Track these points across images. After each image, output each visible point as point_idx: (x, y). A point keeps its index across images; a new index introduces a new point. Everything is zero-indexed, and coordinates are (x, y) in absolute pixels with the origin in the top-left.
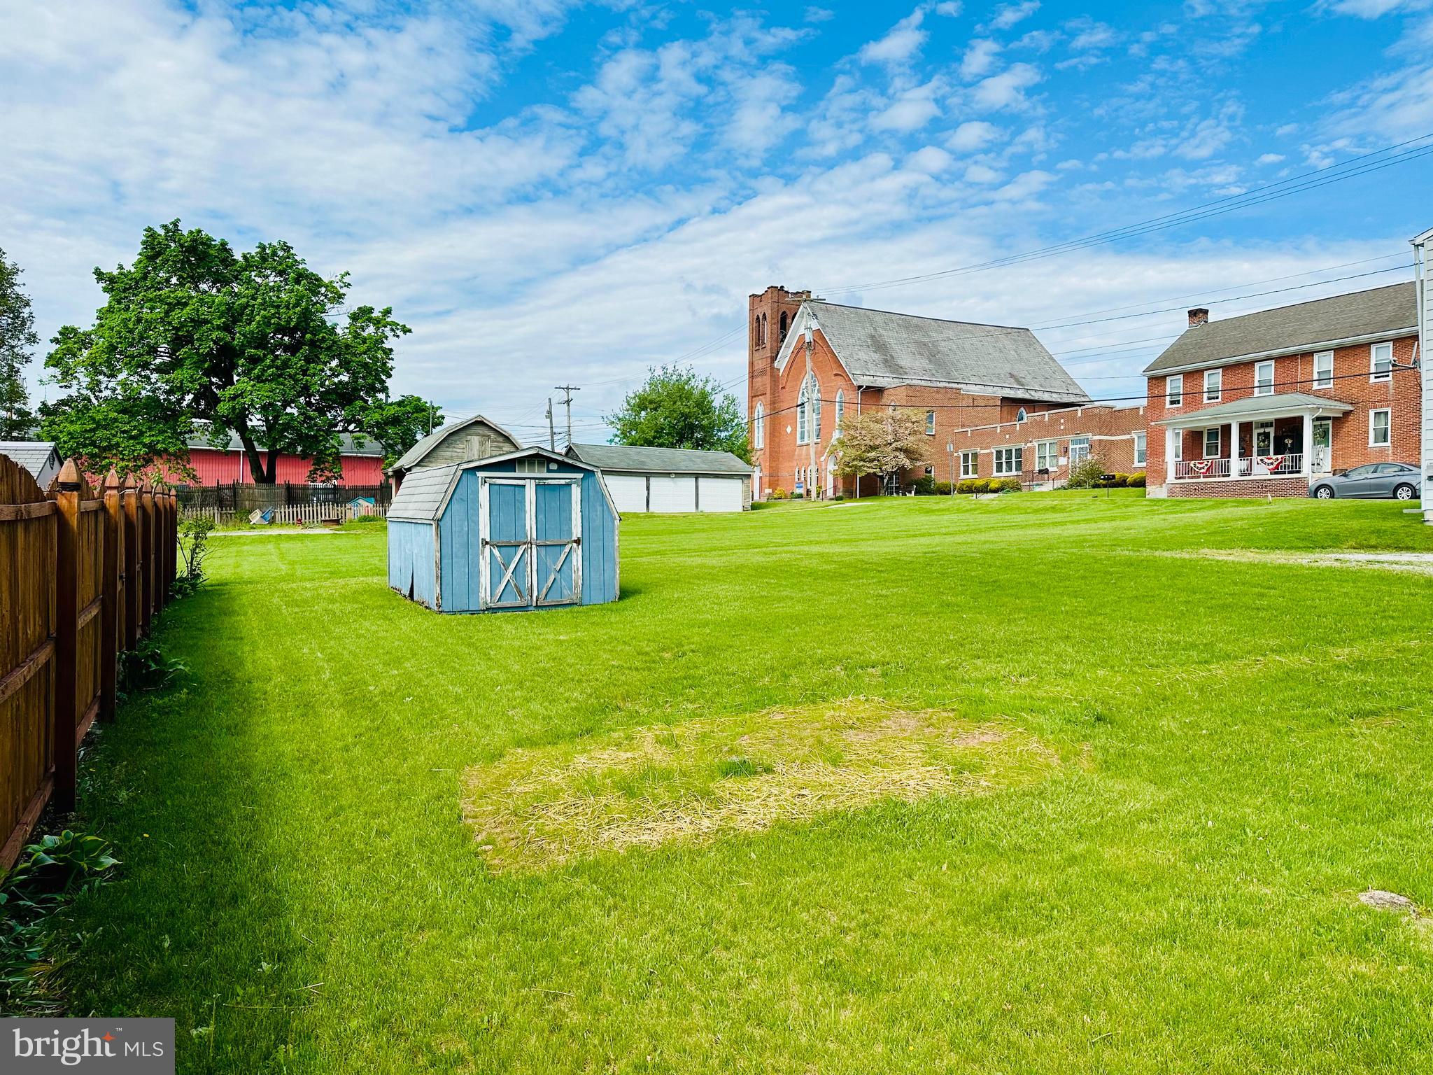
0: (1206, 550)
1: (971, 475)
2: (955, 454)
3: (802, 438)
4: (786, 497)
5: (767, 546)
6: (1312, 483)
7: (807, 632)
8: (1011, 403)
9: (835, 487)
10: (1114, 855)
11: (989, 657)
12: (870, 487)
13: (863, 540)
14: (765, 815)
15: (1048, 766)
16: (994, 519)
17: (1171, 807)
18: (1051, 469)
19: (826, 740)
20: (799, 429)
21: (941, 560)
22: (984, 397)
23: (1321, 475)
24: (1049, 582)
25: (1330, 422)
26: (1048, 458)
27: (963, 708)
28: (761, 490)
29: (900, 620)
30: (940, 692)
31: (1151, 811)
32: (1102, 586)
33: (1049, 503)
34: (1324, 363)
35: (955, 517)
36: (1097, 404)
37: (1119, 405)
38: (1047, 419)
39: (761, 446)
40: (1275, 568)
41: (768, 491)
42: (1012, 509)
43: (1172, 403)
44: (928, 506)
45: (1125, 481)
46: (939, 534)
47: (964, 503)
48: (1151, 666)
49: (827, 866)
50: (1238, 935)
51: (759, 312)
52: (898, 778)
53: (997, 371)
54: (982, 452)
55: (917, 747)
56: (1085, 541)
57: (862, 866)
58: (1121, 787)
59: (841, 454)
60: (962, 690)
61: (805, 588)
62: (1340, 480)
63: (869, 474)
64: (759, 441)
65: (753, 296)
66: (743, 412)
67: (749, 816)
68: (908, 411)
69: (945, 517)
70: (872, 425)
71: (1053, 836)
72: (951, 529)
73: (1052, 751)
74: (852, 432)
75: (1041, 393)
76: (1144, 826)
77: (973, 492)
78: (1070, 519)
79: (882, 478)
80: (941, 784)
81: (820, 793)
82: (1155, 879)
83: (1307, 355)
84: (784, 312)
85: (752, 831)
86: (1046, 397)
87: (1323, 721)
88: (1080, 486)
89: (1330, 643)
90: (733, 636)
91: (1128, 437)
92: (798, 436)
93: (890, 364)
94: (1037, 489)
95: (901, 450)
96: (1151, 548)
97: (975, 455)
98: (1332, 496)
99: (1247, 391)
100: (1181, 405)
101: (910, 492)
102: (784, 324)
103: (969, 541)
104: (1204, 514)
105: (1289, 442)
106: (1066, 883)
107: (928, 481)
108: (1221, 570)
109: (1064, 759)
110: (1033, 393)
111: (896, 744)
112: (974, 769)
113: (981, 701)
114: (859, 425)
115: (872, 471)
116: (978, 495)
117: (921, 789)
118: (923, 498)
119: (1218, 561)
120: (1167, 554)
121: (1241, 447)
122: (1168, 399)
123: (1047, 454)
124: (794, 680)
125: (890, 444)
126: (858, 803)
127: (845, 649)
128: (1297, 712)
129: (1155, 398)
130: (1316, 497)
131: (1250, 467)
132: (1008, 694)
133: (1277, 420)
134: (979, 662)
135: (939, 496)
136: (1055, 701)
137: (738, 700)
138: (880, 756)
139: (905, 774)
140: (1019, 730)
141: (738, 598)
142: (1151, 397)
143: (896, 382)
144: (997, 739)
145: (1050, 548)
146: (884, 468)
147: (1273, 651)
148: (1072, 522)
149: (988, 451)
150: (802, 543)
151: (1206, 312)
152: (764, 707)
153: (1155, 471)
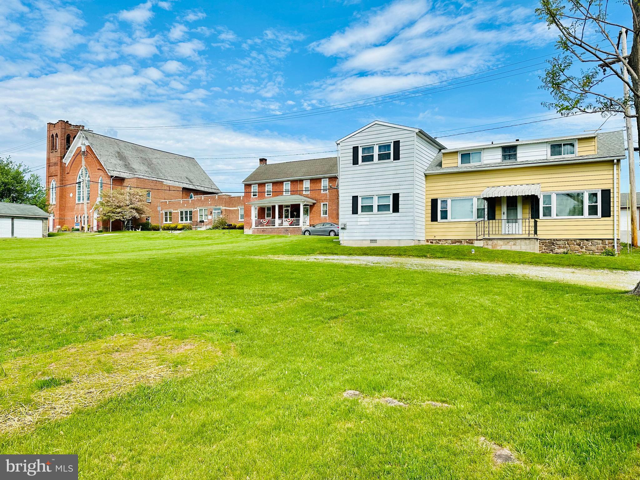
0: (270, 256)
1: (168, 222)
2: (161, 212)
3: (79, 200)
4: (69, 230)
5: (59, 256)
6: (303, 229)
7: (87, 302)
8: (187, 191)
9: (98, 226)
10: (250, 395)
11: (185, 308)
12: (118, 226)
13: (115, 252)
14: (67, 407)
15: (217, 357)
16: (181, 242)
17: (270, 367)
18: (205, 221)
19: (103, 359)
20: (77, 196)
21: (158, 262)
22: (174, 187)
23: (306, 226)
24: (209, 271)
25: (309, 207)
26: (203, 216)
27: (175, 334)
28: (54, 226)
29: (139, 292)
30: (163, 327)
31: (263, 371)
32: (232, 272)
33: (205, 235)
34: (307, 184)
35: (162, 241)
36: (224, 194)
37: (233, 195)
38: (203, 199)
39: (54, 203)
40: (295, 262)
41: (58, 227)
42: (189, 238)
43: (254, 195)
44: (148, 236)
45: (235, 227)
46: (155, 249)
47: (166, 235)
48: (256, 305)
49: (108, 429)
50: (304, 421)
51: (54, 132)
52: (144, 374)
53: (180, 175)
54: (174, 211)
55: (154, 357)
56: (222, 252)
57: (129, 425)
58: (249, 361)
59: (101, 209)
60: (174, 325)
61: (85, 278)
62: (312, 228)
63: (117, 220)
64: (53, 200)
65: (50, 124)
66: (43, 184)
67: (57, 409)
68: (138, 190)
69: (157, 241)
70: (118, 196)
71: (222, 390)
72: (161, 247)
73: (218, 349)
74: (107, 199)
75: (200, 187)
76: (261, 378)
77: (169, 230)
78: (214, 242)
79: (124, 222)
80: (167, 374)
81: (101, 389)
82: (268, 403)
83: (301, 181)
84: (69, 135)
85: (60, 418)
86: (202, 189)
87: (320, 323)
88: (217, 228)
89: (318, 291)
90: (41, 307)
91: (236, 208)
92: (77, 199)
93: (127, 166)
94: (199, 229)
95: (133, 209)
96: (249, 255)
97: (171, 213)
98: (310, 234)
99: (280, 193)
100: (257, 197)
101: (139, 229)
102: (68, 140)
103: (170, 252)
104: (267, 241)
105: (295, 213)
106: (231, 412)
107: (148, 224)
108: (277, 264)
109: (223, 352)
110: (196, 187)
111: (142, 357)
112: (183, 363)
113: (183, 329)
114: (111, 195)
115: (118, 218)
116: (172, 231)
117: (157, 378)
118: (146, 233)
119: (275, 260)
120: (256, 257)
121: (279, 215)
122: (252, 194)
123: (203, 214)
124: (81, 329)
125: (128, 206)
126: (123, 391)
127: (110, 310)
128: (311, 319)
129: (247, 193)
130: (305, 234)
131: (282, 223)
132: (195, 325)
133: (291, 205)
134: (181, 310)
135: (153, 231)
136: (218, 325)
137: (47, 344)
138: (134, 364)
139: (148, 371)
140: (203, 341)
141: (43, 285)
142: (245, 192)
143: (132, 176)
144: (192, 347)
145: (208, 255)
146: (125, 217)
147: (299, 295)
148: (216, 244)
149: (176, 211)
150: (81, 255)
151: (266, 160)
152: (63, 346)
153: (247, 223)
